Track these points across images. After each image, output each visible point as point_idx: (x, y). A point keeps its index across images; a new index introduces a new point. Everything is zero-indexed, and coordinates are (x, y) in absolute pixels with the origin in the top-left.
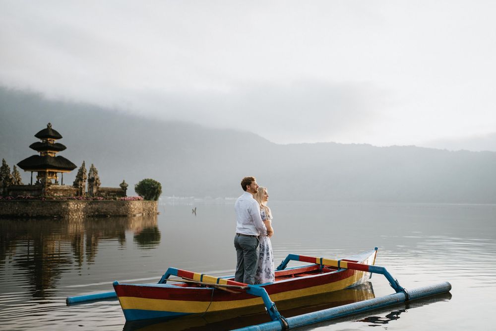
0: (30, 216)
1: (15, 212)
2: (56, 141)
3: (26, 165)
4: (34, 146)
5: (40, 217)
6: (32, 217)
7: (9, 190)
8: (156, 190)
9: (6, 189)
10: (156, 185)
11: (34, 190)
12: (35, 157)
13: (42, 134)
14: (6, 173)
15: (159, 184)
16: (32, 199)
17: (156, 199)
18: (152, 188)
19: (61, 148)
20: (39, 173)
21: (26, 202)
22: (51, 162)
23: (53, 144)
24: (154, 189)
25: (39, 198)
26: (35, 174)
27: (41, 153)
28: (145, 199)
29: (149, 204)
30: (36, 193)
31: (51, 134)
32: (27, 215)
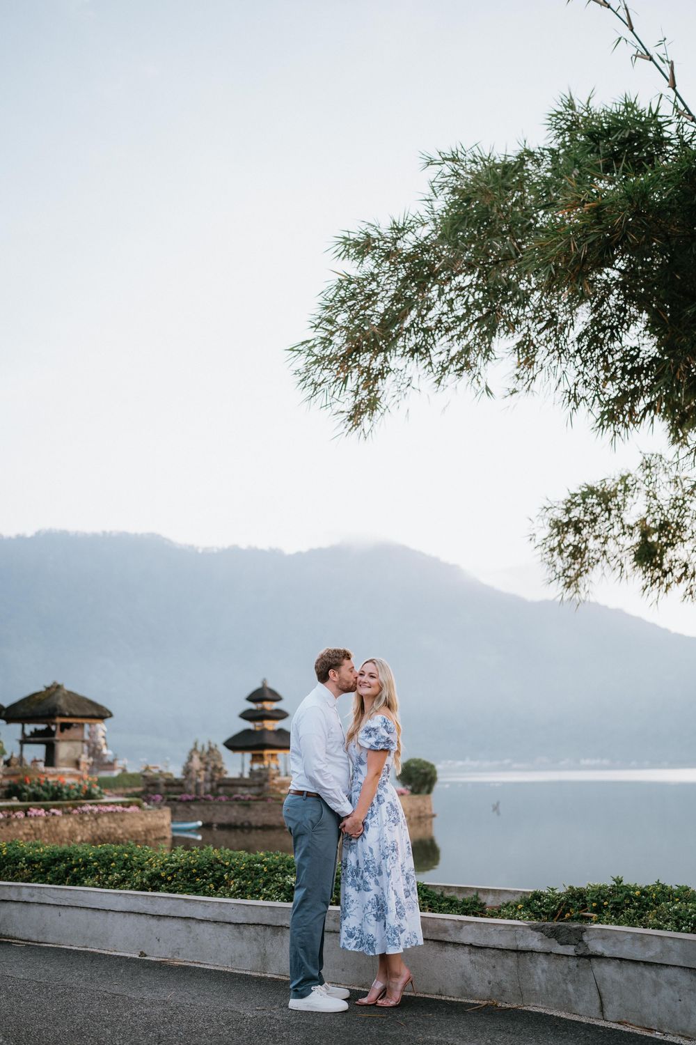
0: (253, 824)
1: (233, 821)
2: (275, 706)
3: (235, 744)
4: (247, 716)
5: (266, 828)
6: (257, 828)
7: (219, 786)
8: (429, 778)
9: (215, 784)
10: (428, 769)
11: (254, 786)
12: (247, 732)
13: (257, 696)
14: (214, 760)
15: (432, 766)
16: (255, 800)
17: (429, 792)
18: (421, 774)
19: (281, 715)
20: (254, 756)
21: (246, 804)
22: (270, 739)
23: (272, 711)
24: (426, 774)
25: (264, 799)
26: (248, 756)
27: (255, 726)
28: (413, 792)
29: (418, 801)
30: (255, 790)
31: (268, 695)
32: (250, 824)
